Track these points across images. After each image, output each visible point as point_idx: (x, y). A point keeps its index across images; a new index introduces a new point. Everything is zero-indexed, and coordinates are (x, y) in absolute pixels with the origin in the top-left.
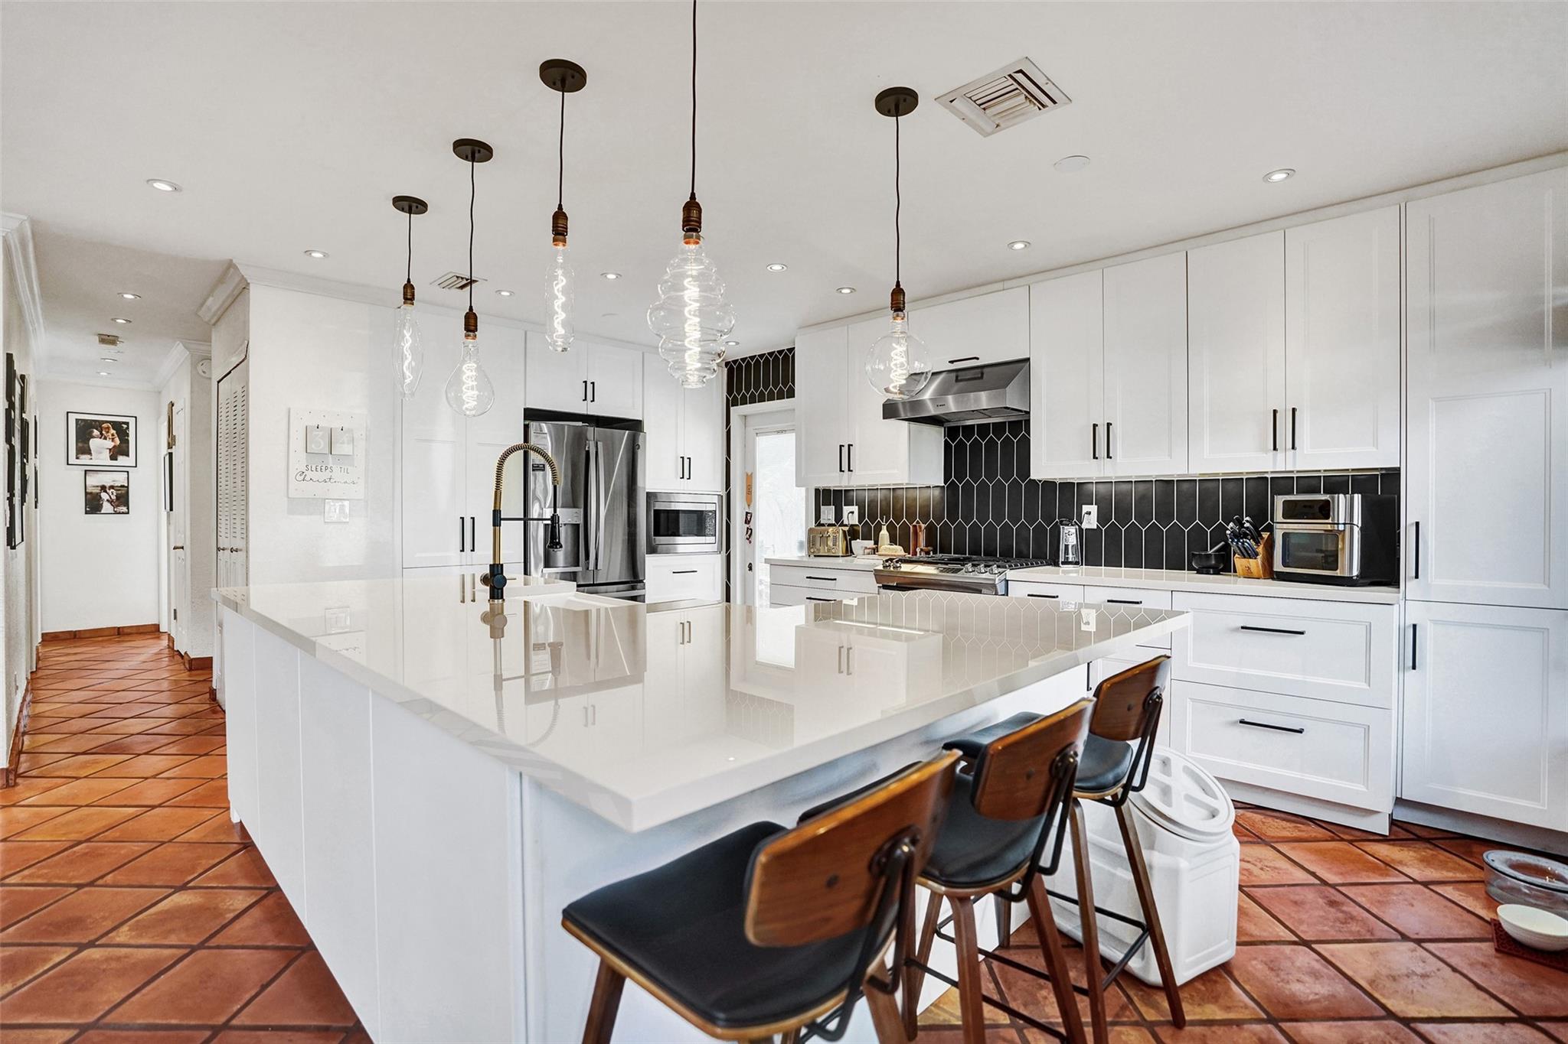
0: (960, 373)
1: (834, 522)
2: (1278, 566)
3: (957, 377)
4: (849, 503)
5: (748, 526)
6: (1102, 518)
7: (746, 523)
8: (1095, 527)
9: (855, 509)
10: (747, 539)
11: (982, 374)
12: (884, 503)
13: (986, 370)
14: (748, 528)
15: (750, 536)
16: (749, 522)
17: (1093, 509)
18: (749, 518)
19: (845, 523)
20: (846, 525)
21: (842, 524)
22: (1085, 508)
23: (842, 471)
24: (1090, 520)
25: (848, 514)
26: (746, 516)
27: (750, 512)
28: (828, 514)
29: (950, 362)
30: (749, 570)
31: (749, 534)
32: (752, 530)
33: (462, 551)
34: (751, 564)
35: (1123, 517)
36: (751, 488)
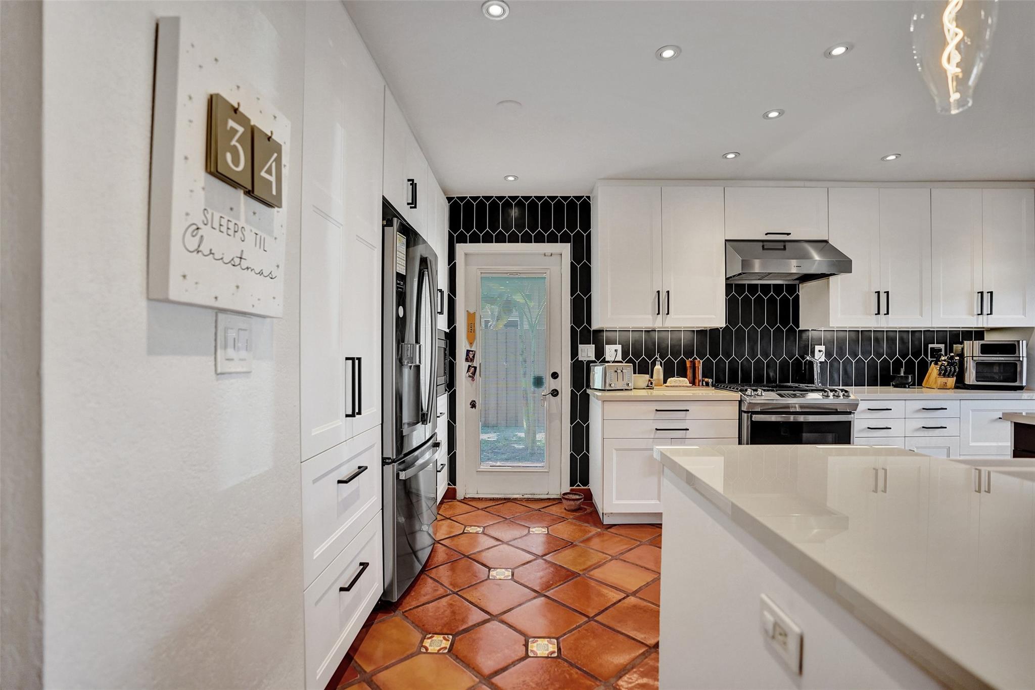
0: (765, 243)
1: (594, 359)
3: (763, 246)
4: (611, 342)
5: (470, 364)
6: (828, 354)
7: (467, 360)
8: (824, 361)
9: (619, 347)
10: (470, 376)
11: (785, 246)
12: (650, 344)
13: (787, 244)
14: (469, 366)
16: (472, 360)
17: (823, 348)
18: (471, 356)
19: (606, 360)
20: (608, 362)
21: (604, 361)
22: (817, 348)
23: (659, 314)
24: (819, 355)
25: (612, 352)
26: (467, 355)
27: (472, 350)
28: (587, 352)
29: (766, 234)
30: (472, 407)
31: (473, 372)
32: (475, 368)
33: (347, 416)
34: (475, 401)
35: (841, 353)
36: (474, 326)
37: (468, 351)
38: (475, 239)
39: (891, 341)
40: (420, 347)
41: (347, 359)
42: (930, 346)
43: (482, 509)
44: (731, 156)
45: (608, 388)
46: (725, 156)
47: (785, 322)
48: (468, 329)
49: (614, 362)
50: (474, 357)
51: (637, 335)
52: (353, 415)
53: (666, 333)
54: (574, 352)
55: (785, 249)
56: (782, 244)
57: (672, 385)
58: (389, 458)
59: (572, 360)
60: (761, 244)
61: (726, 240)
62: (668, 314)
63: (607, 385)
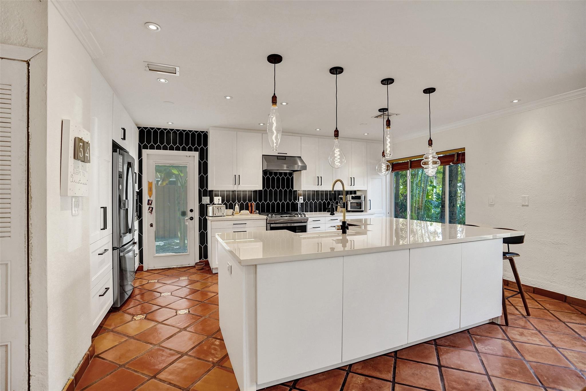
0: (278, 157)
1: (209, 203)
2: (349, 209)
3: (277, 158)
4: (217, 195)
5: (150, 206)
6: (304, 200)
7: (148, 204)
9: (220, 198)
10: (150, 212)
11: (285, 158)
12: (234, 196)
13: (286, 157)
14: (149, 207)
15: (152, 211)
16: (151, 204)
17: (302, 197)
18: (150, 202)
19: (215, 203)
20: (216, 204)
21: (214, 204)
22: (300, 197)
23: (235, 184)
24: (301, 201)
25: (217, 200)
26: (148, 202)
27: (151, 199)
28: (206, 200)
29: (278, 153)
30: (151, 227)
31: (151, 210)
32: (152, 208)
33: (101, 229)
34: (152, 224)
35: (309, 200)
36: (152, 188)
37: (149, 200)
38: (152, 148)
39: (326, 195)
40: (128, 201)
41: (101, 208)
42: (339, 196)
43: (157, 273)
44: (262, 124)
45: (214, 215)
46: (259, 124)
47: (288, 187)
48: (149, 190)
49: (218, 204)
50: (152, 203)
51: (228, 192)
52: (104, 229)
53: (240, 192)
54: (200, 200)
55: (285, 159)
56: (285, 157)
57: (242, 213)
58: (116, 247)
59: (199, 204)
60: (277, 157)
61: (263, 155)
62: (239, 184)
63: (214, 214)
